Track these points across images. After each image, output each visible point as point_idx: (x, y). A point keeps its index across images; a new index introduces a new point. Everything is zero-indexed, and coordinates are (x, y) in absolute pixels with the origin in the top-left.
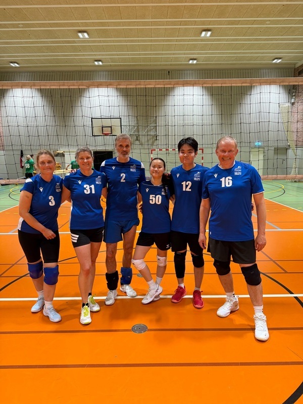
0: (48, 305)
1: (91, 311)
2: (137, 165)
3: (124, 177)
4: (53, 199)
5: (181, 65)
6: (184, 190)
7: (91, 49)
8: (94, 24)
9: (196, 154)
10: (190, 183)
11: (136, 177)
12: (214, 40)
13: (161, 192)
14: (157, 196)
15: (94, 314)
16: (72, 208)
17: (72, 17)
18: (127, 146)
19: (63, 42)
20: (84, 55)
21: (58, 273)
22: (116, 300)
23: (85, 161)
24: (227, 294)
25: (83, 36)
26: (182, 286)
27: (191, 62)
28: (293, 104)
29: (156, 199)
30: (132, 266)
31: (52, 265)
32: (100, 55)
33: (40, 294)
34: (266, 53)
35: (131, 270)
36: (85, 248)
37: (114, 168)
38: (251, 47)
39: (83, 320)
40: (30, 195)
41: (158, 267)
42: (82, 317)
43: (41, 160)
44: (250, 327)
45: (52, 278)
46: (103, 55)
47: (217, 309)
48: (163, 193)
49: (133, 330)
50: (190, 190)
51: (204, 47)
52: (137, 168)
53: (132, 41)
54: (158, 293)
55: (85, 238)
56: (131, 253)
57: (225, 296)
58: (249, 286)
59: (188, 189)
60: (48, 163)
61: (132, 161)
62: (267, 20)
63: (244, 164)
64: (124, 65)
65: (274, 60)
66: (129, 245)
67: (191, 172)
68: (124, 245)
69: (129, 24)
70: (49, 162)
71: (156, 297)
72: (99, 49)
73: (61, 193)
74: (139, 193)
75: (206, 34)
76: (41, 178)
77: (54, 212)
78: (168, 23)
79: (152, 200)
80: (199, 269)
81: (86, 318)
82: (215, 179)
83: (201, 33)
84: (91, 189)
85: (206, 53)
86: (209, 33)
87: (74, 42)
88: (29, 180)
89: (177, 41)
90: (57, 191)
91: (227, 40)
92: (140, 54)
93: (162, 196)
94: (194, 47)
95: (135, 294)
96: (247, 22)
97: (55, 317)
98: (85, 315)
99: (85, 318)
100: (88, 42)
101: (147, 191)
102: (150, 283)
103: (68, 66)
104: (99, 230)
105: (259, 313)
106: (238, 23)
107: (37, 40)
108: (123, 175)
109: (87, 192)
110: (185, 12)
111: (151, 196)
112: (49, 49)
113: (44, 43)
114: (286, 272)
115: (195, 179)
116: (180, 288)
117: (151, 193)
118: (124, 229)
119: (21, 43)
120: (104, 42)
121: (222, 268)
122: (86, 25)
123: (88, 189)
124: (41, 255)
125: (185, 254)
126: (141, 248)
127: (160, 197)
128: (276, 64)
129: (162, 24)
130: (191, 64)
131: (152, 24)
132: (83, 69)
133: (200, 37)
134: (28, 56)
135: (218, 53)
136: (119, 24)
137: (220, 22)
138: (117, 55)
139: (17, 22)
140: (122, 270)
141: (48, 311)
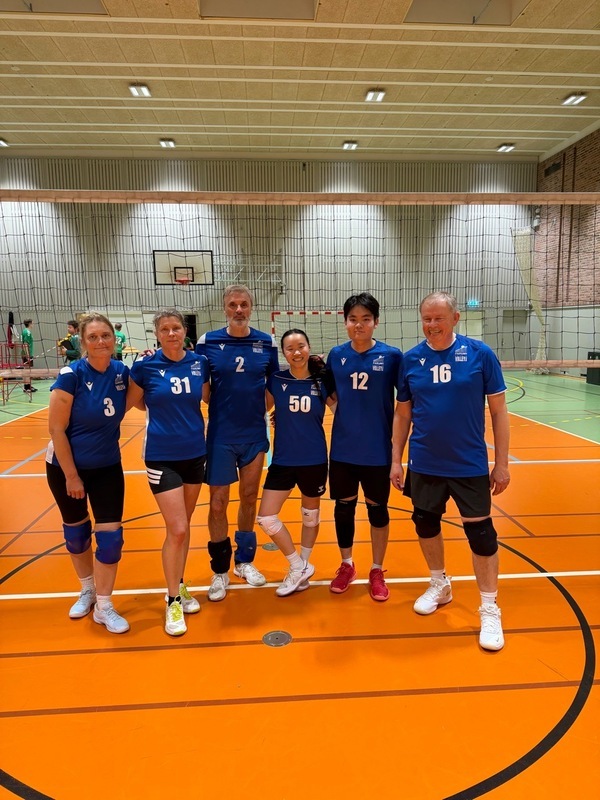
0: (103, 602)
1: (185, 613)
2: (265, 342)
3: (241, 364)
4: (111, 403)
5: (327, 151)
6: (355, 387)
7: (153, 117)
8: (160, 72)
9: (376, 323)
10: (366, 375)
11: (264, 362)
12: (390, 108)
13: (310, 390)
14: (303, 398)
15: (191, 617)
16: (147, 423)
17: (118, 56)
18: (244, 304)
19: (99, 103)
20: (139, 129)
21: (121, 542)
22: (228, 591)
23: (171, 333)
24: (433, 572)
25: (140, 92)
26: (350, 561)
27: (346, 146)
28: (536, 229)
29: (302, 404)
30: (256, 529)
31: (110, 527)
32: (170, 129)
33: (85, 584)
34: (486, 134)
35: (254, 536)
36: (175, 494)
37: (222, 347)
38: (457, 122)
39: (172, 627)
40: (69, 397)
41: (305, 528)
42: (170, 622)
43: (89, 332)
44: (471, 630)
45: (111, 550)
46: (177, 129)
47: (414, 602)
48: (313, 393)
49: (265, 641)
50: (366, 388)
51: (370, 121)
52: (264, 347)
53: (234, 105)
54: (305, 577)
55: (174, 475)
56: (253, 504)
57: (428, 579)
58: (475, 556)
59: (362, 387)
60: (102, 337)
61: (255, 334)
62: (488, 76)
63: (472, 341)
64: (216, 150)
65: (500, 147)
66: (250, 490)
67: (368, 356)
68: (242, 490)
69: (230, 73)
70: (105, 335)
71: (302, 584)
72: (169, 117)
73: (125, 392)
74: (269, 394)
75: (375, 97)
76: (89, 365)
77: (112, 429)
78: (303, 75)
79: (294, 404)
80: (380, 531)
81: (176, 624)
82: (420, 368)
83: (366, 95)
84: (183, 384)
85: (375, 132)
86: (381, 96)
87: (122, 103)
88: (66, 370)
89: (320, 107)
90: (118, 388)
91: (415, 109)
92: (249, 130)
93: (312, 397)
94: (352, 120)
95: (262, 580)
96: (451, 77)
97: (118, 624)
98: (175, 618)
99: (174, 624)
100: (148, 103)
101: (284, 388)
102: (290, 557)
103: (107, 148)
104: (199, 461)
105: (489, 604)
106: (434, 78)
107: (46, 98)
108: (240, 360)
109: (177, 390)
110: (336, 55)
111: (292, 398)
112: (71, 115)
113: (61, 102)
114: (532, 536)
115: (375, 368)
116: (345, 566)
117: (291, 392)
119: (15, 102)
120: (179, 106)
121: (428, 524)
122: (147, 72)
123: (179, 385)
125: (354, 502)
126: (273, 494)
127: (308, 399)
128: (504, 154)
129: (293, 75)
130: (347, 151)
131: (274, 74)
132: (137, 154)
133: (364, 101)
134: (27, 127)
135: (398, 132)
136: (210, 73)
137: (401, 76)
138: (205, 130)
139: (9, 63)
140: (238, 537)
141: (104, 614)
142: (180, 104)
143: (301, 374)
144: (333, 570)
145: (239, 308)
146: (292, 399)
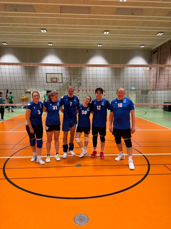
2: (77, 98)
4: (39, 111)
5: (94, 47)
6: (98, 109)
7: (47, 37)
8: (49, 26)
10: (100, 106)
11: (76, 103)
12: (111, 36)
13: (87, 109)
14: (85, 111)
17: (38, 22)
19: (32, 34)
20: (43, 40)
21: (42, 143)
24: (120, 152)
25: (43, 31)
27: (99, 45)
28: (150, 68)
32: (51, 41)
33: (34, 154)
34: (137, 43)
35: (73, 144)
37: (67, 100)
38: (129, 39)
41: (85, 141)
43: (34, 95)
46: (53, 41)
49: (76, 166)
51: (105, 39)
52: (76, 100)
53: (69, 35)
54: (85, 153)
58: (127, 148)
59: (99, 109)
61: (74, 97)
62: (137, 28)
64: (63, 46)
65: (141, 46)
66: (73, 133)
67: (101, 102)
68: (71, 133)
69: (68, 27)
71: (84, 155)
73: (42, 108)
75: (106, 33)
76: (34, 103)
77: (40, 117)
78: (87, 27)
80: (103, 143)
82: (115, 104)
83: (104, 32)
85: (106, 42)
86: (108, 33)
87: (38, 34)
88: (29, 104)
89: (92, 35)
91: (117, 36)
92: (72, 41)
94: (100, 39)
95: (75, 154)
96: (127, 28)
100: (46, 34)
103: (34, 45)
105: (130, 159)
106: (122, 28)
107: (18, 32)
108: (71, 103)
109: (54, 109)
110: (96, 22)
111: (82, 111)
112: (25, 37)
113: (22, 33)
115: (102, 105)
118: (71, 125)
119: (10, 33)
122: (46, 26)
125: (97, 136)
126: (78, 133)
127: (86, 111)
129: (84, 27)
130: (99, 47)
131: (79, 27)
132: (42, 47)
133: (103, 34)
134: (13, 40)
135: (113, 42)
136: (62, 26)
137: (113, 28)
138: (61, 41)
139: (10, 24)
140: (70, 144)
141: (39, 160)
142: (54, 34)
143: (86, 106)
144: (91, 152)
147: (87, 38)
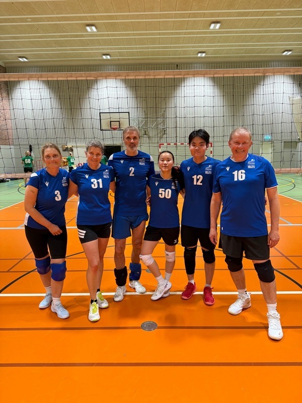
0: (56, 301)
1: (99, 308)
2: (146, 159)
3: (133, 171)
4: (59, 193)
5: (189, 58)
6: (195, 183)
7: (99, 42)
8: (102, 18)
9: (207, 147)
10: (201, 176)
11: (146, 170)
12: (223, 33)
13: (171, 186)
14: (167, 190)
15: (103, 310)
16: (79, 203)
17: (80, 10)
18: (135, 138)
19: (71, 36)
20: (92, 49)
21: (65, 269)
22: (125, 296)
24: (239, 290)
25: (91, 29)
26: (193, 282)
27: (199, 55)
29: (166, 194)
32: (108, 49)
33: (48, 290)
34: (276, 45)
35: (140, 266)
36: (93, 244)
37: (122, 162)
38: (260, 39)
39: (92, 317)
40: (35, 190)
41: (167, 262)
42: (91, 314)
43: (46, 154)
44: (263, 326)
45: (59, 274)
46: (111, 49)
48: (173, 187)
49: (142, 327)
50: (201, 184)
51: (212, 40)
52: (146, 161)
53: (140, 34)
54: (167, 289)
55: (93, 233)
56: (140, 249)
58: (262, 283)
59: (199, 183)
61: (141, 154)
62: (278, 12)
64: (132, 59)
65: (284, 52)
66: (138, 241)
67: (202, 165)
68: (133, 241)
69: (138, 17)
71: (165, 293)
72: (107, 42)
73: (68, 187)
74: (148, 187)
75: (215, 27)
76: (47, 172)
77: (61, 207)
78: (176, 16)
79: (162, 194)
80: (209, 265)
82: (226, 173)
83: (210, 25)
84: (98, 183)
85: (215, 46)
86: (218, 25)
87: (82, 36)
88: (34, 175)
89: (185, 33)
90: (64, 185)
91: (236, 32)
92: (148, 48)
93: (172, 190)
94: (202, 40)
95: (144, 290)
96: (257, 14)
97: (63, 314)
98: (94, 312)
99: (93, 315)
100: (96, 35)
102: (158, 278)
103: (76, 60)
104: (107, 225)
105: (272, 311)
106: (247, 14)
107: (45, 35)
108: (132, 169)
109: (95, 186)
110: (194, 4)
112: (58, 43)
113: (52, 37)
114: (299, 268)
115: (206, 172)
116: (190, 284)
117: (160, 186)
118: (133, 225)
119: (30, 37)
121: (234, 265)
122: (95, 18)
123: (96, 183)
124: (49, 251)
125: (195, 249)
127: (170, 191)
128: (286, 56)
129: (171, 16)
130: (200, 57)
131: (161, 16)
132: (91, 63)
133: (209, 29)
134: (37, 51)
135: (228, 46)
136: (127, 17)
137: (229, 15)
138: (126, 49)
139: (26, 17)
140: (132, 266)
141: (56, 308)
142: (112, 35)
143: (167, 177)
144: (183, 286)
145: (132, 141)
146: (161, 190)
147: (177, 40)
